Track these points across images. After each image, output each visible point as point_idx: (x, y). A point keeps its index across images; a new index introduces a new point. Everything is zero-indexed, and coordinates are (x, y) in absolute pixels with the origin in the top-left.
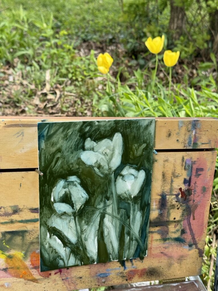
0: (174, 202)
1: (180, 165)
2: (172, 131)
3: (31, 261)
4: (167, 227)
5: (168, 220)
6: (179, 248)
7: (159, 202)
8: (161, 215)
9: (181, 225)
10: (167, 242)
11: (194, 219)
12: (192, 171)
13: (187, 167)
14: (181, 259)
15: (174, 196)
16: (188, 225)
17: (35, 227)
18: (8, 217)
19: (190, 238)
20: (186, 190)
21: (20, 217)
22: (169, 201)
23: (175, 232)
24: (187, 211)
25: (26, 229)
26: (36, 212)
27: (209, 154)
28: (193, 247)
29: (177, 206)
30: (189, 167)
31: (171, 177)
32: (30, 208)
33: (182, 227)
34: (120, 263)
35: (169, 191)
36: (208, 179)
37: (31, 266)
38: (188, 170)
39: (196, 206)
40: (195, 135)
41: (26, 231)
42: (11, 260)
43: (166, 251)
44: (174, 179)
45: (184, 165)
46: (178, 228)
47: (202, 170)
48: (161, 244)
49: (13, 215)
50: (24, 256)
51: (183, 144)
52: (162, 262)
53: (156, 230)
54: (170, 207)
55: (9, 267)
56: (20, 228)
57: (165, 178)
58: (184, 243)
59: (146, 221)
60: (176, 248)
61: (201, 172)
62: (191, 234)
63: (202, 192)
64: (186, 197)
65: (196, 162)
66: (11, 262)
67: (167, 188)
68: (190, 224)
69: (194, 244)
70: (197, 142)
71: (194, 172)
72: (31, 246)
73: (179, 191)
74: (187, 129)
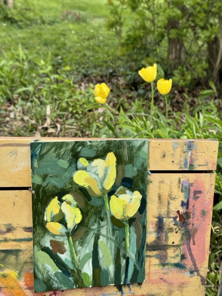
0: (172, 225)
1: (177, 187)
2: (166, 152)
3: (25, 281)
4: (166, 251)
5: (166, 243)
6: (179, 275)
7: (156, 225)
8: (158, 238)
9: (180, 249)
10: (166, 267)
11: (194, 244)
12: (189, 194)
13: (184, 189)
14: (182, 286)
15: (172, 219)
16: (188, 250)
17: (29, 247)
18: (2, 235)
19: (191, 264)
20: (184, 214)
21: (14, 236)
22: (166, 223)
23: (174, 258)
24: (187, 235)
25: (20, 249)
26: (29, 232)
27: (206, 176)
28: (194, 273)
29: (176, 229)
30: (186, 189)
31: (168, 199)
32: (23, 227)
33: (182, 252)
34: (117, 288)
35: (166, 214)
36: (207, 202)
37: (25, 287)
38: (185, 192)
39: (196, 230)
40: (191, 156)
41: (19, 251)
42: (5, 280)
43: (165, 277)
44: (171, 202)
45: (181, 187)
46: (178, 252)
47: (200, 192)
48: (159, 270)
49: (7, 234)
50: (18, 276)
51: (178, 165)
52: (161, 288)
53: (154, 255)
54: (167, 231)
55: (3, 286)
56: (14, 247)
57: (161, 200)
58: (185, 269)
59: (143, 244)
60: (176, 274)
61: (200, 194)
62: (191, 260)
63: (202, 216)
65: (194, 184)
66: (6, 281)
67: (164, 211)
68: (190, 249)
69: (195, 271)
70: (194, 164)
71: (192, 194)
72: (25, 265)
73: (176, 214)
74: (182, 150)
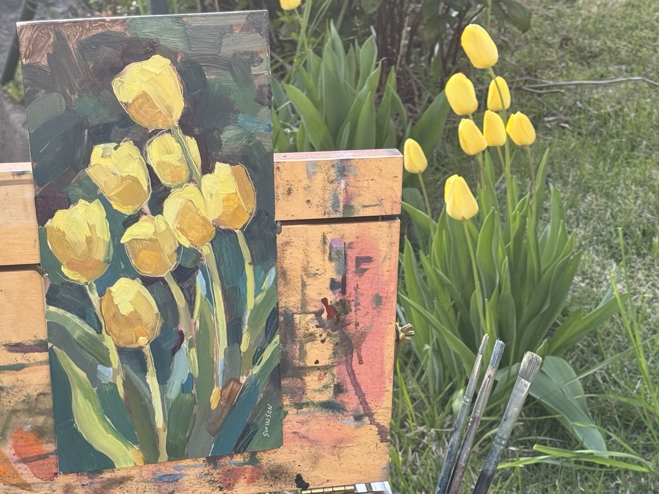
0: (312, 328)
1: (319, 251)
2: (293, 184)
3: (15, 447)
4: (302, 380)
5: (302, 364)
6: (332, 424)
9: (332, 374)
10: (305, 409)
11: (361, 362)
12: (346, 264)
13: (334, 256)
14: (338, 445)
15: (313, 316)
16: (349, 374)
17: (18, 381)
19: (356, 402)
20: (337, 303)
22: (300, 325)
23: (320, 391)
24: (344, 346)
25: (1, 385)
26: (17, 352)
27: (380, 226)
28: (364, 420)
29: (321, 335)
30: (338, 255)
31: (301, 276)
32: (5, 343)
33: (335, 380)
35: (299, 306)
36: (385, 278)
37: (16, 458)
38: (337, 260)
39: (363, 335)
40: (346, 189)
43: (303, 429)
44: (309, 281)
45: (328, 251)
46: (327, 380)
47: (369, 260)
48: (291, 415)
50: (1, 438)
51: (320, 208)
52: (296, 452)
54: (303, 339)
57: (288, 277)
58: (344, 412)
60: (325, 423)
61: (368, 264)
62: (356, 393)
63: (374, 306)
64: (338, 317)
65: (354, 245)
67: (294, 301)
68: (352, 374)
69: (366, 415)
70: (353, 203)
71: (351, 265)
72: (14, 417)
73: (320, 305)
74: (326, 177)
